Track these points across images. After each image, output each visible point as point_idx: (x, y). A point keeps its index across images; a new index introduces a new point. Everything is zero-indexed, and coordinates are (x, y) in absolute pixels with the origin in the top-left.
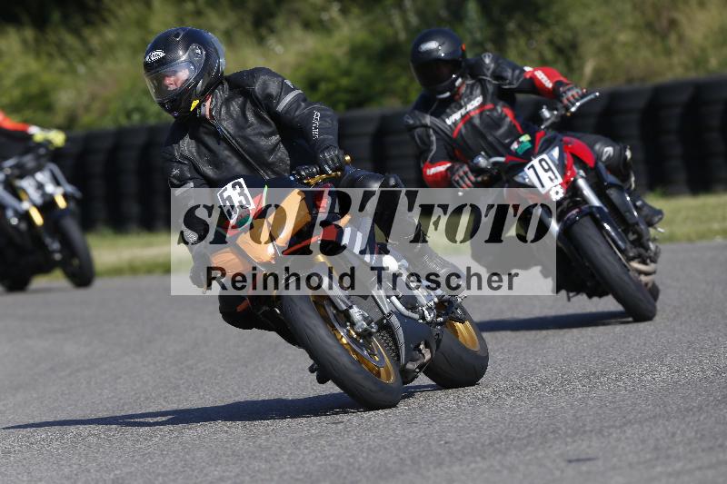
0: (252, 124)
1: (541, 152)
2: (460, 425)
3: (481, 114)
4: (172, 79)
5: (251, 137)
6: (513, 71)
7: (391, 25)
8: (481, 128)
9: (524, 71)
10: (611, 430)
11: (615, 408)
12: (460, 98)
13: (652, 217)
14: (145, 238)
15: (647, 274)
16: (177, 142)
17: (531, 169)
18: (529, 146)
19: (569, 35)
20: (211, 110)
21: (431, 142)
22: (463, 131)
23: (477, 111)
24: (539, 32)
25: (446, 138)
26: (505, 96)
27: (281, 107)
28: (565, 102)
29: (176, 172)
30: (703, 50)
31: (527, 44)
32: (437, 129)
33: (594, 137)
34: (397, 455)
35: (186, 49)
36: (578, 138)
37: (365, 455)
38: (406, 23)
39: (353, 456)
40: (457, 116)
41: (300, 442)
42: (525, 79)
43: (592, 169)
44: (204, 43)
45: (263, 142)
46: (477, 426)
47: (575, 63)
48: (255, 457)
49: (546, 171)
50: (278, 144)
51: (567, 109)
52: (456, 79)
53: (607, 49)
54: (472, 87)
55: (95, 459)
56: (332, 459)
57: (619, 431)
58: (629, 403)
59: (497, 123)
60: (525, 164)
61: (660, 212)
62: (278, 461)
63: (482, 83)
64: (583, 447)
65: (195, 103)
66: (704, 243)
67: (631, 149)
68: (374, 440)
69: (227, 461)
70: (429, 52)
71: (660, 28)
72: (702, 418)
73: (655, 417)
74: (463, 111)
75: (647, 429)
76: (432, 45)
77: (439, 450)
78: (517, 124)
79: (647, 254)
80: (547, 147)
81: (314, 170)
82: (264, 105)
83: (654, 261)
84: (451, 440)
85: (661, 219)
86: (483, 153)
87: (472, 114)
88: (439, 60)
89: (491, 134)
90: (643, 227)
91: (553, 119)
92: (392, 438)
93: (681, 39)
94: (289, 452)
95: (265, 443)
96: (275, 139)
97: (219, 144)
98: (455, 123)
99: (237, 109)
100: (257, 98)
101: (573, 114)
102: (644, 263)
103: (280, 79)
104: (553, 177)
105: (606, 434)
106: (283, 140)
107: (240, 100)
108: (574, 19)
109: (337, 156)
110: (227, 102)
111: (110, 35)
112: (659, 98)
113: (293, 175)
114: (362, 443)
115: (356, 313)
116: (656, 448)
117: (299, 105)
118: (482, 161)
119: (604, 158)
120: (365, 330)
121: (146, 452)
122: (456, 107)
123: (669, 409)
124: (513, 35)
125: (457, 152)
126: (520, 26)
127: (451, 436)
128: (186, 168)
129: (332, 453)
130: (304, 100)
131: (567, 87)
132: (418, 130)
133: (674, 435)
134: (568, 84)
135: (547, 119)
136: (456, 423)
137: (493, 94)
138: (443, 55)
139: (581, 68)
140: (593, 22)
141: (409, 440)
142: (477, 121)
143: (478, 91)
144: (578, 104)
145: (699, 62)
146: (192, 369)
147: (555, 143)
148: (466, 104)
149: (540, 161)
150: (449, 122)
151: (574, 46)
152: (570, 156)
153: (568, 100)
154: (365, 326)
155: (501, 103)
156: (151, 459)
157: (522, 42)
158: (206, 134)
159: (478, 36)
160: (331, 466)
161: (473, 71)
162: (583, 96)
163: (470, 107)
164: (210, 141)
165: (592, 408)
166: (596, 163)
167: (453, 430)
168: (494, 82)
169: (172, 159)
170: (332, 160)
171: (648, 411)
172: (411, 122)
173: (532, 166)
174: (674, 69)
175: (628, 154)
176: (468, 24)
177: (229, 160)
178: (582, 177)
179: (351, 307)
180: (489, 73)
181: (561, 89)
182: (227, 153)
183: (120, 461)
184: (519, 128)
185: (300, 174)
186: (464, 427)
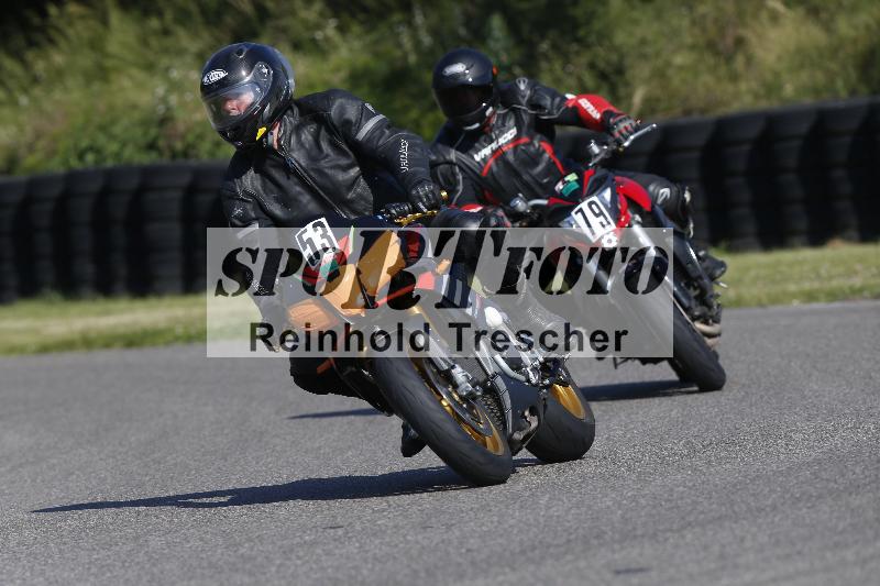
0: (327, 156)
1: (591, 194)
2: (484, 528)
3: (515, 148)
4: (235, 103)
5: (326, 171)
6: (553, 99)
7: (399, 45)
8: (515, 165)
9: (566, 99)
10: (668, 534)
11: (673, 508)
12: (491, 131)
13: (714, 271)
14: (102, 305)
15: (710, 336)
16: (239, 177)
17: (580, 214)
18: (577, 186)
19: (614, 58)
20: (279, 140)
21: (457, 183)
22: (495, 169)
23: (511, 146)
24: (578, 53)
25: (475, 177)
26: (543, 128)
27: (362, 135)
28: (617, 134)
29: (238, 211)
30: (777, 75)
31: (563, 68)
32: (464, 168)
33: (647, 177)
34: (409, 566)
35: (251, 68)
36: (629, 177)
37: (370, 566)
38: (417, 44)
39: (355, 568)
40: (486, 151)
41: (292, 551)
42: (567, 108)
43: (647, 213)
44: (271, 62)
45: (341, 177)
46: (505, 530)
47: (622, 91)
48: (237, 570)
49: (597, 215)
50: (357, 178)
51: (619, 143)
52: (487, 108)
53: (660, 75)
54: (504, 117)
55: (42, 573)
56: (330, 570)
57: (677, 535)
58: (689, 501)
59: (534, 160)
60: (572, 208)
61: (722, 265)
62: (265, 574)
63: (517, 113)
64: (632, 554)
65: (261, 131)
66: (779, 308)
67: (690, 191)
68: (380, 549)
69: (203, 574)
70: (455, 76)
71: (724, 48)
72: (777, 519)
73: (719, 518)
74: (494, 146)
75: (710, 533)
76: (458, 68)
77: (460, 560)
78: (558, 162)
79: (710, 314)
80: (597, 187)
81: (406, 208)
82: (341, 134)
83: (716, 321)
84: (475, 547)
85: (723, 272)
86: (521, 195)
87: (504, 149)
88: (466, 86)
89: (528, 173)
90: (706, 281)
91: (602, 155)
92: (401, 545)
93: (749, 60)
94: (278, 562)
95: (249, 552)
96: (355, 171)
97: (289, 178)
98: (484, 160)
99: (310, 138)
100: (334, 126)
101: (626, 148)
102: (706, 322)
103: (360, 103)
104: (605, 223)
105: (661, 539)
106: (365, 173)
107: (312, 128)
108: (620, 38)
109: (432, 192)
110: (298, 129)
111: (58, 59)
112: (723, 132)
113: (382, 214)
114: (367, 552)
115: (459, 374)
116: (722, 556)
117: (383, 133)
118: (520, 204)
119: (660, 201)
120: (470, 393)
121: (104, 563)
122: (485, 141)
123: (736, 508)
124: (546, 57)
125: (486, 193)
126: (555, 47)
127: (473, 543)
128: (249, 207)
129: (329, 564)
130: (389, 127)
131: (619, 118)
132: (441, 167)
133: (742, 540)
134: (619, 115)
135: (596, 155)
136: (480, 527)
137: (529, 126)
138: (470, 80)
139: (630, 96)
140: (643, 42)
141: (423, 548)
142: (511, 158)
143: (512, 122)
144: (632, 137)
145: (772, 89)
146: (159, 463)
147: (607, 182)
148: (497, 139)
149: (590, 204)
150: (478, 158)
151: (620, 71)
152: (624, 200)
153: (620, 132)
154: (470, 388)
155: (538, 136)
156: (111, 572)
157: (557, 66)
158: (274, 166)
159: (504, 58)
160: (330, 579)
161: (507, 99)
162: (637, 129)
163: (502, 141)
164: (278, 175)
165: (645, 507)
166: (653, 207)
167: (477, 535)
168: (530, 111)
169: (234, 197)
170: (427, 196)
171: (711, 511)
172: (434, 158)
173: (581, 210)
174: (742, 97)
175: (687, 196)
176: (492, 44)
177: (301, 198)
178: (638, 223)
179: (453, 367)
180: (524, 101)
181: (611, 120)
182: (298, 189)
183: (72, 575)
184: (560, 167)
185: (389, 212)
186: (489, 531)
